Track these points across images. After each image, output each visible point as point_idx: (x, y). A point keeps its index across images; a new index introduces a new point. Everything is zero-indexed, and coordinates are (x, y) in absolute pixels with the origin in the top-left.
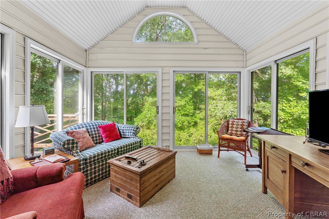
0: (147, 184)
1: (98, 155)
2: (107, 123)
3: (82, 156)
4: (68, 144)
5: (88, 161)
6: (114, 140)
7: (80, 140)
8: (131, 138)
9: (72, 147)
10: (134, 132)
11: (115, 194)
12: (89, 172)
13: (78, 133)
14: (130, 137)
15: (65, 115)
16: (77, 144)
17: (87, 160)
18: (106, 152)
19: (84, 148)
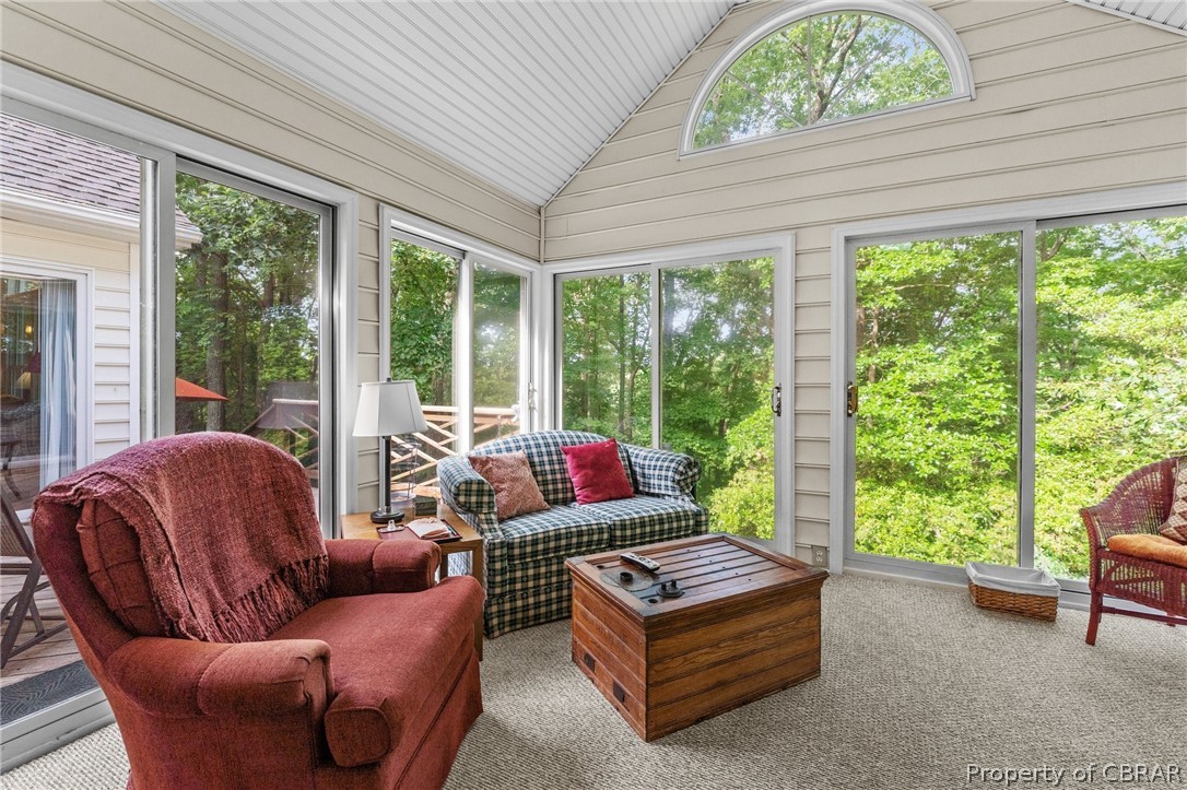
0: (677, 666)
1: (546, 539)
2: (592, 440)
3: (500, 533)
4: (468, 493)
5: (517, 551)
6: (611, 499)
7: (503, 486)
8: (666, 497)
9: (477, 503)
10: (677, 477)
11: (583, 675)
12: (518, 586)
13: (500, 463)
14: (664, 495)
15: (478, 410)
16: (489, 495)
17: (513, 548)
18: (571, 532)
19: (515, 512)
